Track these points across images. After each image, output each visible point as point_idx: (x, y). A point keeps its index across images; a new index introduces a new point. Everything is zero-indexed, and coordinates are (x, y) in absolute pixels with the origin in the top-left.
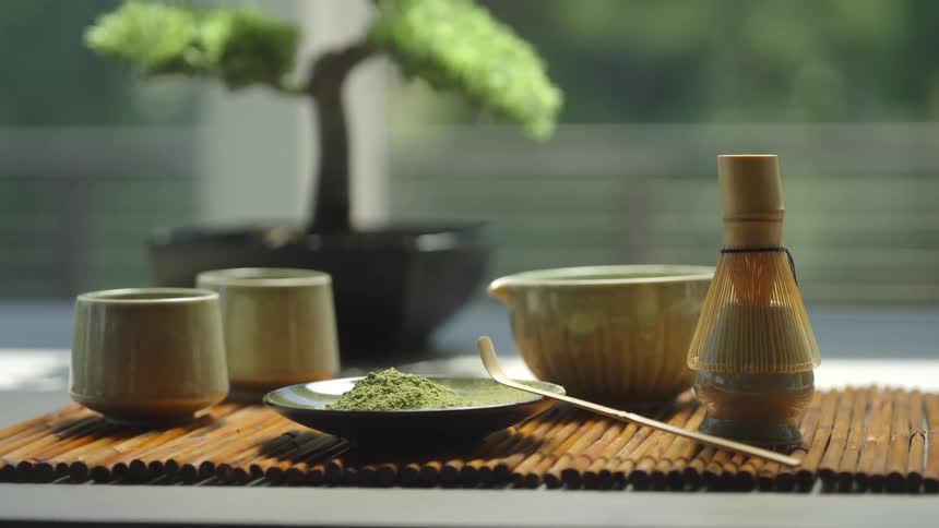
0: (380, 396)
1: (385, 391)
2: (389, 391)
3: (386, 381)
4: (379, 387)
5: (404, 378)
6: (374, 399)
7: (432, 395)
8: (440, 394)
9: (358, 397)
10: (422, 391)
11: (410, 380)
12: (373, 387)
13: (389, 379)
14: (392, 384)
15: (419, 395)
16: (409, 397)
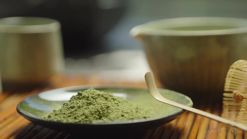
0: (85, 107)
1: (88, 103)
2: (90, 104)
3: (88, 97)
4: (84, 101)
5: (99, 95)
6: (82, 109)
7: (115, 105)
8: (120, 104)
9: (72, 108)
10: (109, 104)
11: (102, 96)
12: (81, 101)
13: (90, 96)
14: (92, 99)
15: (108, 107)
16: (102, 108)
